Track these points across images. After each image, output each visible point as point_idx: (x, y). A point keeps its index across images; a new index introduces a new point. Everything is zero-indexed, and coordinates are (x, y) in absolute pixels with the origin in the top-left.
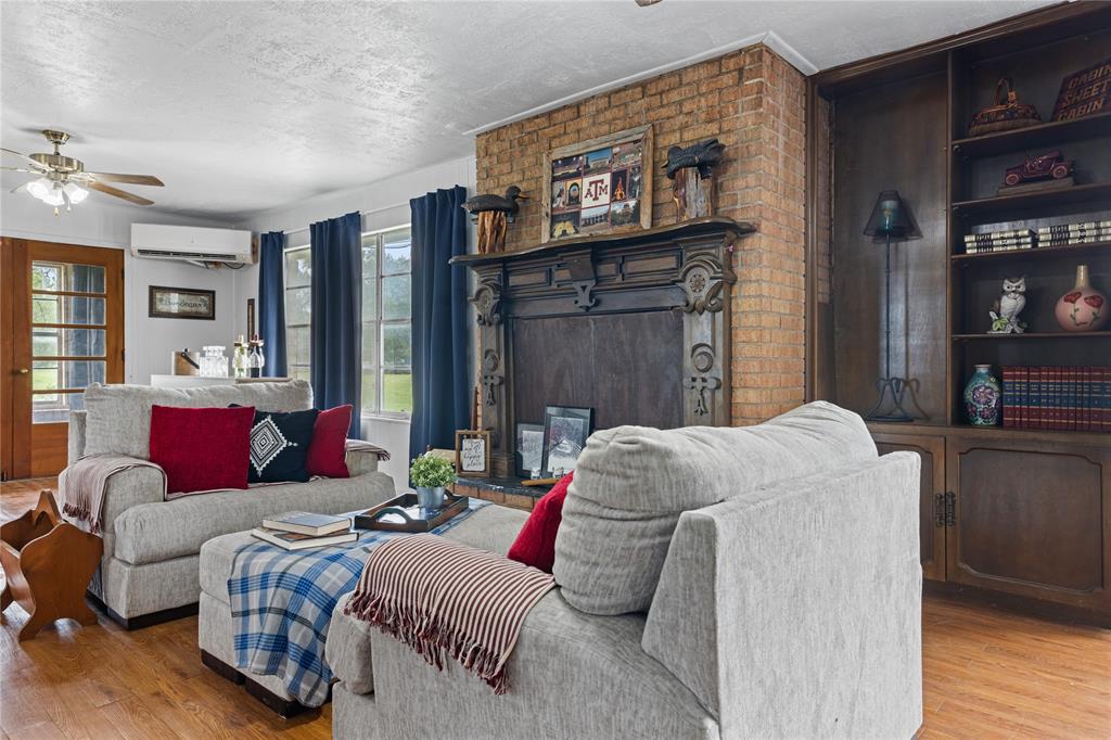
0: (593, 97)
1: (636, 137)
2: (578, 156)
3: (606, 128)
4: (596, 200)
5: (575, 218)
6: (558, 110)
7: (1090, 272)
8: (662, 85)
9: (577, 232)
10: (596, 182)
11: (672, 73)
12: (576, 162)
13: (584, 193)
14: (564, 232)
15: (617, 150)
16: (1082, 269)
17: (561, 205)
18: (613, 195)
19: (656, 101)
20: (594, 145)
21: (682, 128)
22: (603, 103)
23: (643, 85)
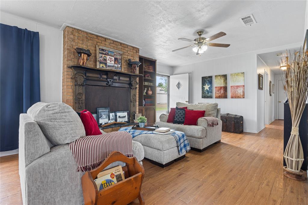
0: (109, 39)
1: (120, 53)
2: (106, 50)
3: (112, 47)
4: (110, 62)
5: (106, 64)
6: (100, 37)
7: (151, 88)
8: (124, 46)
9: (106, 67)
10: (111, 58)
11: (126, 45)
12: (105, 51)
13: (108, 59)
14: (103, 67)
15: (115, 53)
16: (150, 88)
17: (102, 60)
18: (115, 62)
19: (123, 48)
20: (111, 50)
21: (128, 55)
22: (112, 42)
23: (121, 44)
